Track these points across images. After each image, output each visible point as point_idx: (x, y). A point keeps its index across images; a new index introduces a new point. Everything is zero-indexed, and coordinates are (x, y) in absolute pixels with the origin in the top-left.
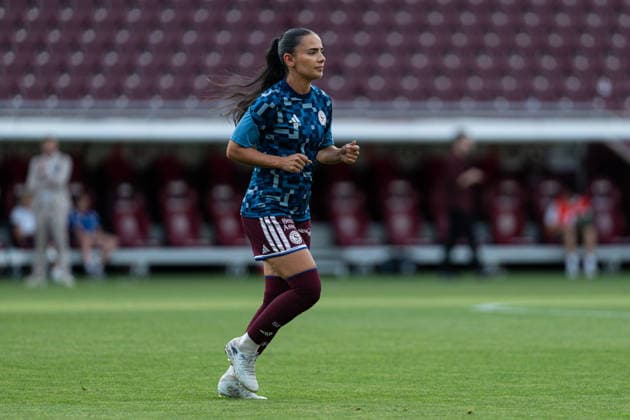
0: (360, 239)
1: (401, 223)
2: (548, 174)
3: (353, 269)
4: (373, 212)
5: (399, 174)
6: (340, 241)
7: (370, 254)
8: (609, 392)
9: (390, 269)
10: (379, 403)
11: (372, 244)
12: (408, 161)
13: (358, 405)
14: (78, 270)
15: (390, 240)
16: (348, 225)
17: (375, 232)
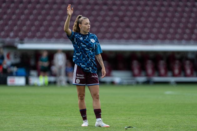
0: (139, 75)
1: (150, 71)
2: (187, 59)
3: (138, 83)
4: (143, 68)
5: (149, 59)
6: (134, 75)
7: (142, 79)
8: (194, 114)
9: (147, 83)
10: (135, 117)
11: (142, 76)
12: (151, 55)
13: (129, 117)
14: (68, 82)
15: (147, 75)
16: (136, 71)
17: (143, 73)
